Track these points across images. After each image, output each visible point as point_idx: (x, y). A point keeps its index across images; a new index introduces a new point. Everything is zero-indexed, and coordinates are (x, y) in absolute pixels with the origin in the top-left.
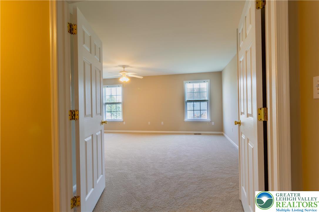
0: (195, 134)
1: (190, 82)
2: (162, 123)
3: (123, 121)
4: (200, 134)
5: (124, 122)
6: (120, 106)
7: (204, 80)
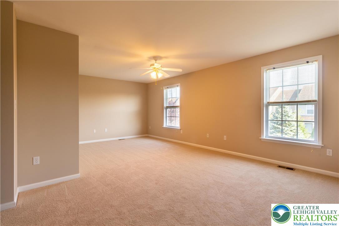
0: (280, 167)
1: (274, 68)
2: (225, 138)
3: (180, 129)
4: (292, 169)
5: (181, 131)
6: (178, 110)
7: (307, 59)
